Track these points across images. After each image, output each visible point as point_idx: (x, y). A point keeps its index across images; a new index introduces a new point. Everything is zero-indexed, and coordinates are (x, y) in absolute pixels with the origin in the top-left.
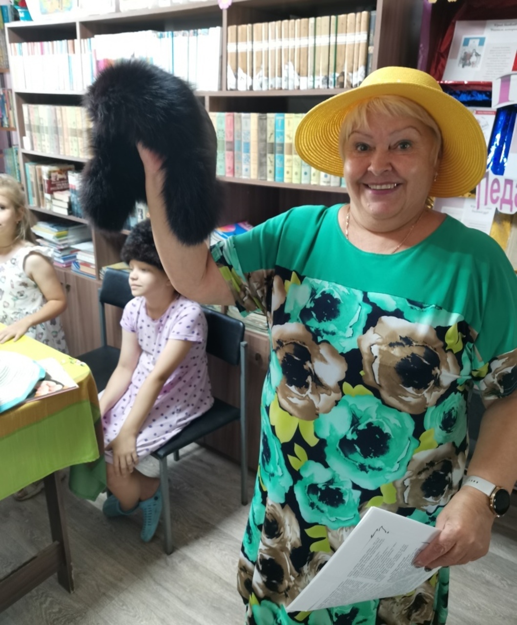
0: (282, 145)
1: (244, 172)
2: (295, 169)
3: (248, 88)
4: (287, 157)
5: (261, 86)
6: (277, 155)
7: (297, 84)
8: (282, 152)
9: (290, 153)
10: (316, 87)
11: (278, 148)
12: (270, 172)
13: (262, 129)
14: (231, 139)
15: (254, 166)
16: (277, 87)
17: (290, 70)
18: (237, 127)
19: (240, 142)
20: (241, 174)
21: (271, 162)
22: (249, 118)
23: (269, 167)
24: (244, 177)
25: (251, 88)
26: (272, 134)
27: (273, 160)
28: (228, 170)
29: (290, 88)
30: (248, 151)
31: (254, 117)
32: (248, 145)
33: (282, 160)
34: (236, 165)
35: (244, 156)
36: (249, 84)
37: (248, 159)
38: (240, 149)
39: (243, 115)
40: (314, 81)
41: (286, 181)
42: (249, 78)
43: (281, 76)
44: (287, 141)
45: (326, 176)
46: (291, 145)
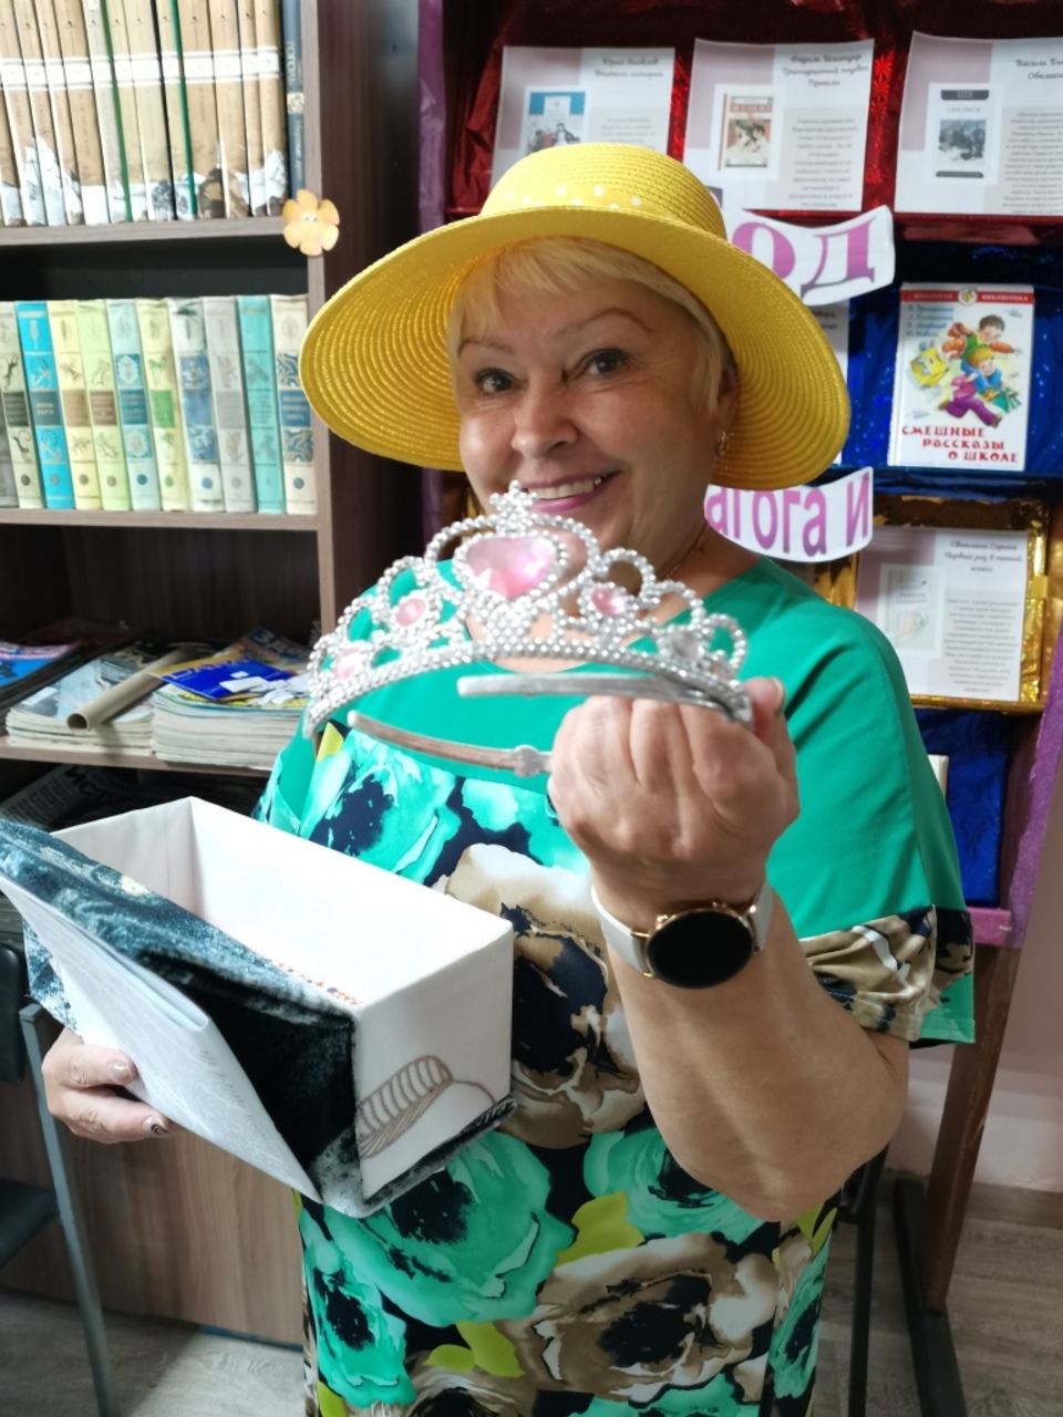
0: (53, 397)
2: (107, 469)
4: (72, 433)
6: (41, 428)
7: (73, 207)
8: (55, 419)
9: (84, 421)
10: (137, 215)
11: (39, 409)
12: (26, 480)
17: (45, 164)
21: (23, 450)
23: (20, 467)
26: (11, 366)
27: (30, 445)
29: (54, 220)
33: (60, 442)
40: (127, 198)
41: (83, 505)
43: (16, 182)
44: (66, 384)
45: (207, 484)
46: (80, 396)
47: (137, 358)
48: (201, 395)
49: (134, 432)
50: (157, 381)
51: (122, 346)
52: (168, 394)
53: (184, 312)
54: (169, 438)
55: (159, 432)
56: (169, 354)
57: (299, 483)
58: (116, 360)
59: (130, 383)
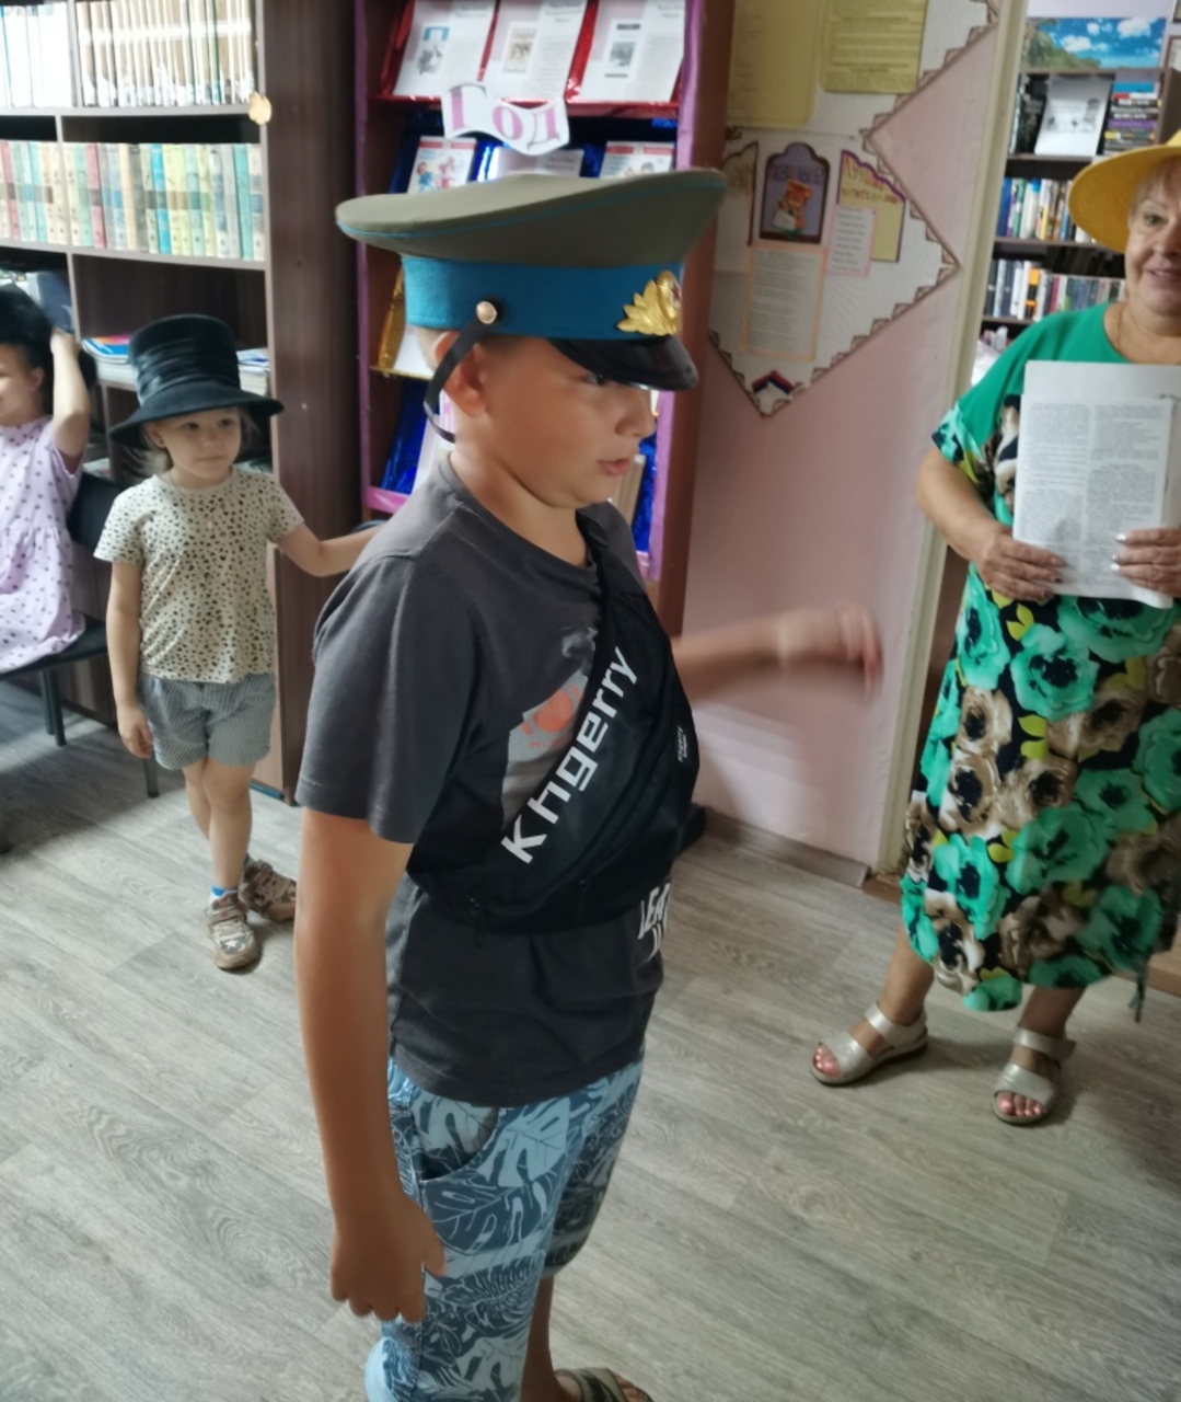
0: (163, 194)
1: (118, 240)
2: (184, 233)
3: (113, 103)
4: (171, 213)
5: (129, 99)
6: (159, 210)
7: (173, 99)
8: (164, 206)
9: (175, 207)
10: (198, 102)
11: (159, 200)
12: (153, 238)
13: (136, 170)
14: (96, 187)
15: (130, 229)
16: (149, 101)
17: (163, 75)
18: (103, 166)
19: (108, 190)
20: (114, 244)
21: (152, 222)
22: (117, 151)
23: (151, 231)
24: (119, 248)
25: (116, 103)
26: (148, 177)
27: (154, 219)
28: (96, 238)
29: (166, 104)
30: (120, 205)
31: (123, 148)
32: (119, 194)
33: (166, 217)
34: (107, 227)
35: (116, 212)
36: (113, 98)
37: (121, 218)
38: (109, 203)
39: (109, 146)
40: (194, 93)
41: (175, 252)
42: (112, 86)
43: (152, 84)
44: (169, 188)
45: (223, 242)
46: (174, 195)
47: (196, 175)
48: (221, 195)
49: (194, 213)
50: (204, 188)
51: (190, 169)
52: (207, 195)
53: (214, 152)
54: (208, 218)
55: (205, 214)
56: (208, 174)
57: (258, 244)
58: (188, 175)
59: (193, 188)
